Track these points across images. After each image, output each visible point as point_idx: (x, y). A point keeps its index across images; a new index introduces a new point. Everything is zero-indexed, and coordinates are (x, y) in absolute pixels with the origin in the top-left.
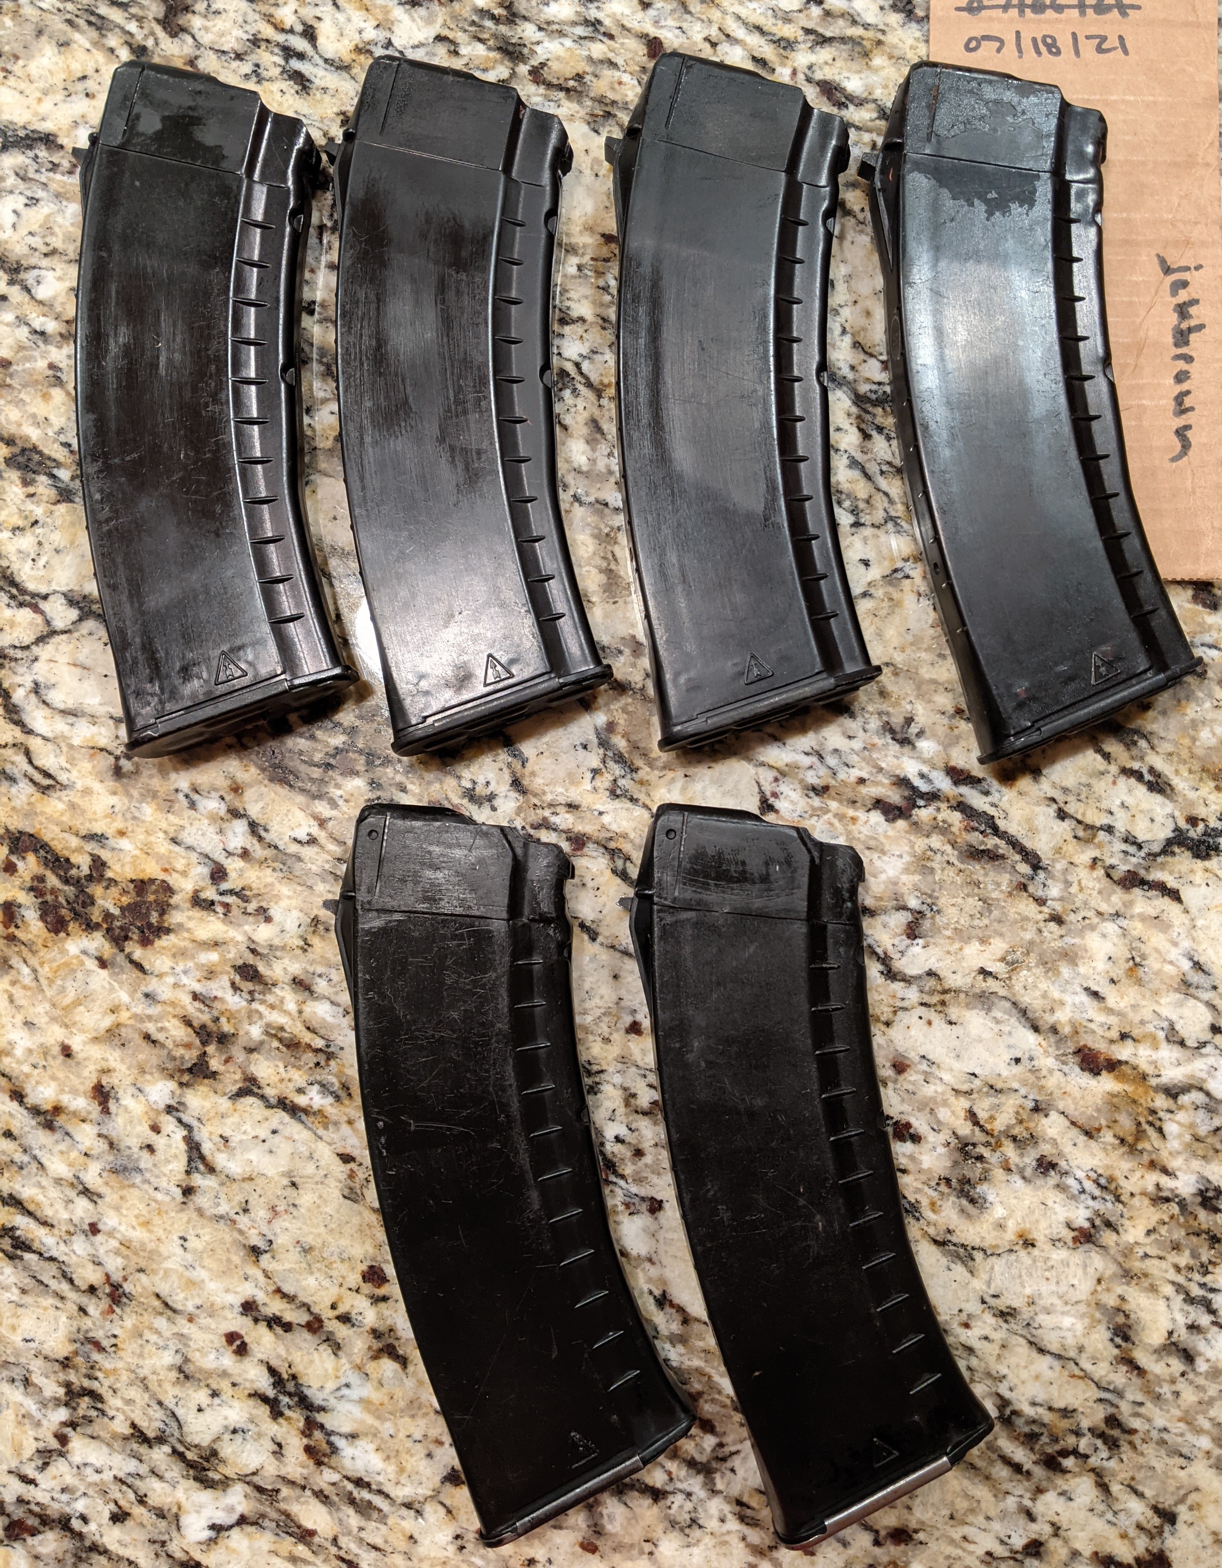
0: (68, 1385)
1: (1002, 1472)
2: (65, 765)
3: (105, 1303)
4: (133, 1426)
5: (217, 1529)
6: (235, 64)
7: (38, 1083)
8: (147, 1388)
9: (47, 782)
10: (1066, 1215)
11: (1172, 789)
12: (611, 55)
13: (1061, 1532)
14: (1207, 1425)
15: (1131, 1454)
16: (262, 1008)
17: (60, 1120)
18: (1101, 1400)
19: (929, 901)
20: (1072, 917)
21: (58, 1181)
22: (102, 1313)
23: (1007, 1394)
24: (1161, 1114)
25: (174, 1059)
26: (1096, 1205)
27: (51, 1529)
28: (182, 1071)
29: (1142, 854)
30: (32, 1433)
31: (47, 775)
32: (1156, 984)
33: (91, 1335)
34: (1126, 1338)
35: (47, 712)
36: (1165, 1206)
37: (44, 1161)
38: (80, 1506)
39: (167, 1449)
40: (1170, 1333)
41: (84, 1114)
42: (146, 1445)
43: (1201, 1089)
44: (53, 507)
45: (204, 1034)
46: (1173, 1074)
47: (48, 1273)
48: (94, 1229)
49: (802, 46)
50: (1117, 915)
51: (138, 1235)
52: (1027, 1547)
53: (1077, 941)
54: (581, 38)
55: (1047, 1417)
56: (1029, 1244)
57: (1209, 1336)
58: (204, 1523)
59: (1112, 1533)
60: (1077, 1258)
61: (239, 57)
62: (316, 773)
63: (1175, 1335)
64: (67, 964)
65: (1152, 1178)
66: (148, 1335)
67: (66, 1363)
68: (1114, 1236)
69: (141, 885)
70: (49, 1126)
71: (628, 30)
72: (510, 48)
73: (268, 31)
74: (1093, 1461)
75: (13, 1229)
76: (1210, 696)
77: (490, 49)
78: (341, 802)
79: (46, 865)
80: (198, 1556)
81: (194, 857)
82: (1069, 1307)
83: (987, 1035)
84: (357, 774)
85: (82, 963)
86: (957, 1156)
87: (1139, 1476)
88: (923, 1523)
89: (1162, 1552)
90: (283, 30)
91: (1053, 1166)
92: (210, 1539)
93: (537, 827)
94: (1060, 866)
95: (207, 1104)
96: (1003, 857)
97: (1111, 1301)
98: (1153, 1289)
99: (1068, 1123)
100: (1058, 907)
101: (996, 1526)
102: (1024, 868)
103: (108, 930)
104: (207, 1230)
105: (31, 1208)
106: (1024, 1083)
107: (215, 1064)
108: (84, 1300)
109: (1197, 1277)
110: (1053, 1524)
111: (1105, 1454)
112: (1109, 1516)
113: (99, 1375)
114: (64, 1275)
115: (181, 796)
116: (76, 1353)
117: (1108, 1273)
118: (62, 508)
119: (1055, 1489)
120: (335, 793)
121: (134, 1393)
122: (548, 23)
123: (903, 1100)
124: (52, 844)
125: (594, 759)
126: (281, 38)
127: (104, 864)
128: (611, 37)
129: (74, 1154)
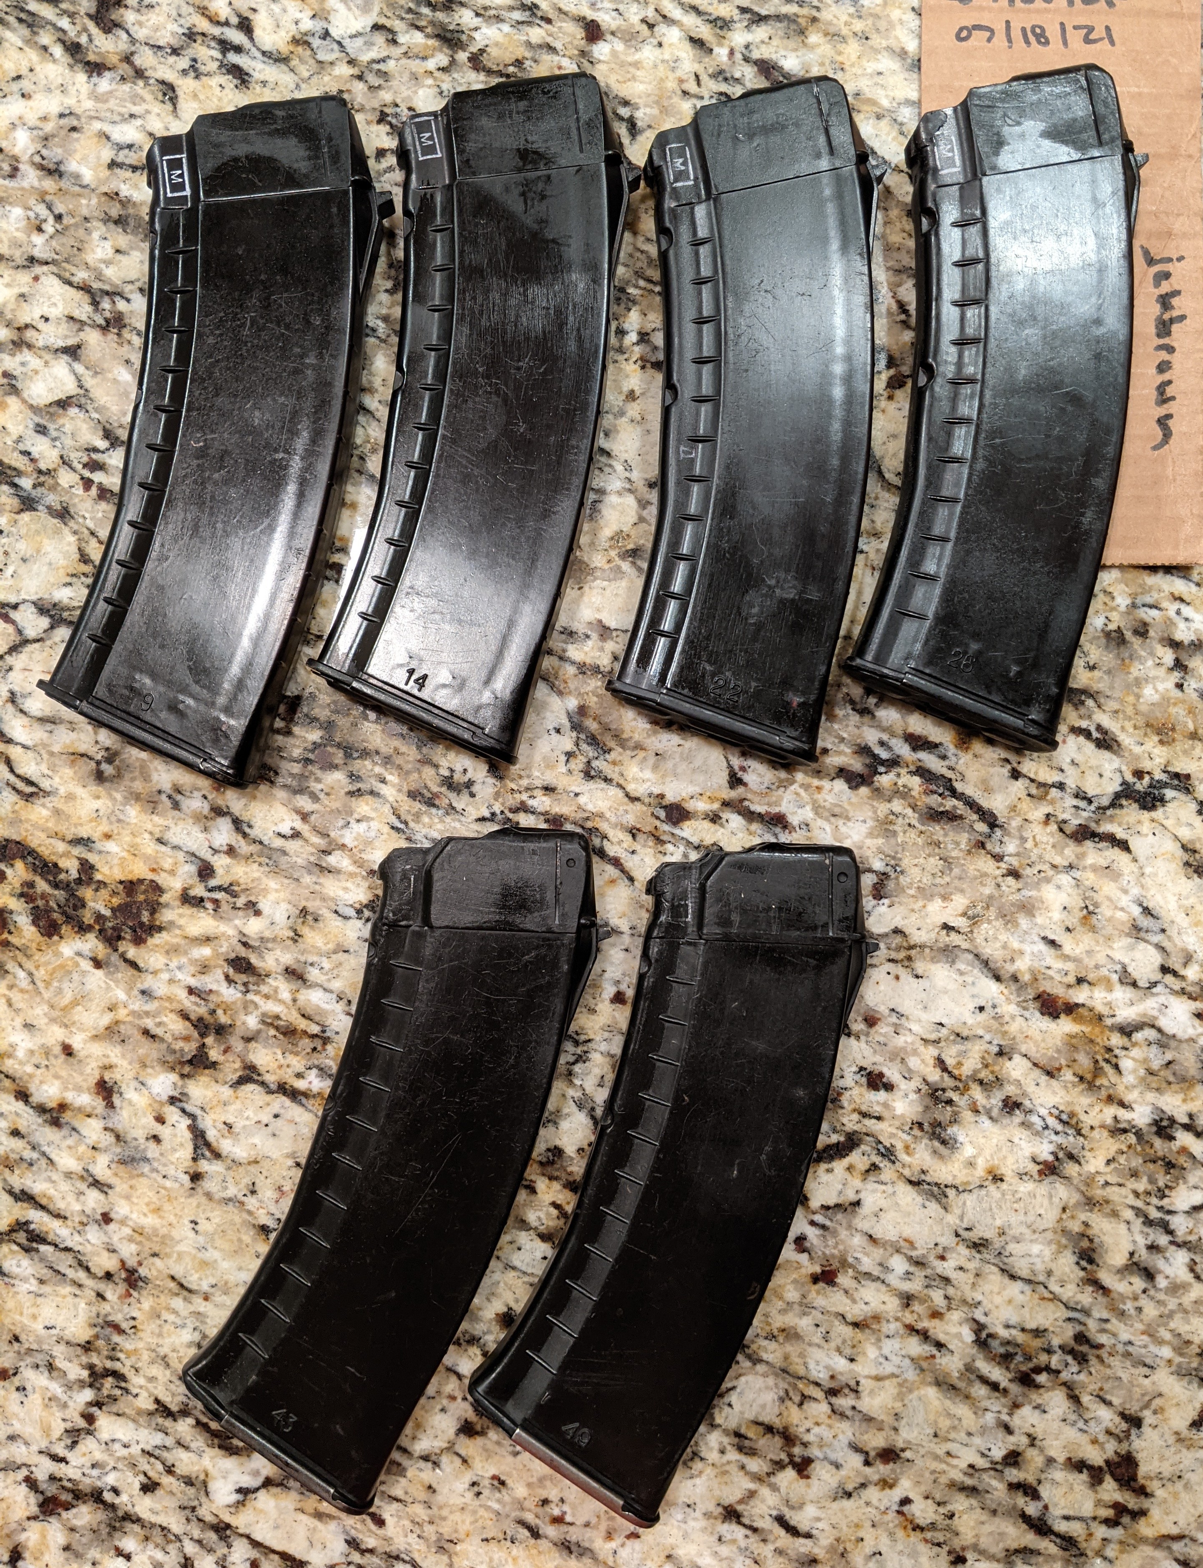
0: (91, 1367)
1: (980, 1391)
2: (46, 772)
3: (122, 1288)
4: (157, 1401)
5: (244, 1492)
6: (172, 59)
7: (41, 1082)
8: (168, 1365)
9: (29, 789)
10: (1031, 1150)
11: (1119, 745)
12: (549, 40)
13: (1037, 1442)
14: (1167, 1336)
15: (1099, 1367)
16: (256, 999)
17: (67, 1117)
18: (1069, 1319)
19: (893, 862)
20: (1028, 871)
21: (68, 1175)
22: (120, 1298)
23: (982, 1319)
24: (1117, 1052)
25: (174, 1052)
26: (1059, 1139)
27: (84, 1502)
28: (182, 1063)
29: (1092, 808)
30: (59, 1415)
31: (30, 782)
32: (1109, 930)
33: (110, 1318)
34: (1091, 1261)
35: (25, 720)
36: (1123, 1137)
37: (53, 1156)
38: (111, 1479)
39: (190, 1421)
40: (1132, 1254)
41: (89, 1110)
42: (170, 1419)
43: (1153, 1026)
44: (17, 517)
45: (202, 1026)
46: (1126, 1014)
47: (64, 1263)
48: (106, 1219)
49: (738, 25)
50: (1071, 867)
51: (149, 1221)
52: (1006, 1458)
53: (1033, 893)
54: (518, 23)
55: (1020, 1338)
56: (998, 1179)
57: (1168, 1255)
58: (232, 1487)
59: (1084, 1439)
60: (1043, 1189)
61: (175, 52)
62: (296, 768)
63: (1136, 1256)
64: (62, 966)
65: (1111, 1112)
66: (165, 1315)
67: (88, 1347)
68: (1076, 1167)
69: (131, 886)
70: (56, 1123)
71: (566, 14)
72: (448, 35)
73: (203, 25)
74: (1065, 1376)
75: (27, 1223)
76: (1152, 654)
77: (428, 36)
78: (322, 796)
79: (35, 871)
80: (227, 1518)
81: (181, 855)
82: (1037, 1235)
83: (952, 986)
84: (336, 767)
85: (77, 965)
86: (928, 1101)
87: (1107, 1387)
88: (909, 1442)
89: (1129, 1453)
90: (218, 23)
91: (1018, 1105)
92: (238, 1502)
93: (515, 811)
94: (1015, 823)
95: (209, 1094)
96: (961, 817)
97: (1076, 1227)
98: (1115, 1214)
99: (1030, 1065)
100: (1015, 862)
101: (977, 1441)
102: (982, 827)
103: (100, 931)
104: (217, 1213)
105: (44, 1202)
106: (989, 1030)
107: (214, 1054)
108: (102, 1286)
109: (1155, 1201)
110: (1029, 1435)
111: (1075, 1368)
112: (1081, 1424)
113: (121, 1356)
114: (80, 1264)
115: (164, 797)
116: (97, 1336)
117: (1072, 1201)
118: (26, 517)
119: (1030, 1403)
120: (316, 787)
121: (156, 1371)
122: (485, 8)
123: (875, 1052)
124: (39, 850)
125: (567, 742)
126: (216, 31)
127: (92, 867)
128: (549, 21)
129: (82, 1149)
